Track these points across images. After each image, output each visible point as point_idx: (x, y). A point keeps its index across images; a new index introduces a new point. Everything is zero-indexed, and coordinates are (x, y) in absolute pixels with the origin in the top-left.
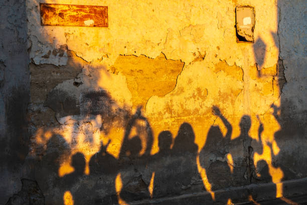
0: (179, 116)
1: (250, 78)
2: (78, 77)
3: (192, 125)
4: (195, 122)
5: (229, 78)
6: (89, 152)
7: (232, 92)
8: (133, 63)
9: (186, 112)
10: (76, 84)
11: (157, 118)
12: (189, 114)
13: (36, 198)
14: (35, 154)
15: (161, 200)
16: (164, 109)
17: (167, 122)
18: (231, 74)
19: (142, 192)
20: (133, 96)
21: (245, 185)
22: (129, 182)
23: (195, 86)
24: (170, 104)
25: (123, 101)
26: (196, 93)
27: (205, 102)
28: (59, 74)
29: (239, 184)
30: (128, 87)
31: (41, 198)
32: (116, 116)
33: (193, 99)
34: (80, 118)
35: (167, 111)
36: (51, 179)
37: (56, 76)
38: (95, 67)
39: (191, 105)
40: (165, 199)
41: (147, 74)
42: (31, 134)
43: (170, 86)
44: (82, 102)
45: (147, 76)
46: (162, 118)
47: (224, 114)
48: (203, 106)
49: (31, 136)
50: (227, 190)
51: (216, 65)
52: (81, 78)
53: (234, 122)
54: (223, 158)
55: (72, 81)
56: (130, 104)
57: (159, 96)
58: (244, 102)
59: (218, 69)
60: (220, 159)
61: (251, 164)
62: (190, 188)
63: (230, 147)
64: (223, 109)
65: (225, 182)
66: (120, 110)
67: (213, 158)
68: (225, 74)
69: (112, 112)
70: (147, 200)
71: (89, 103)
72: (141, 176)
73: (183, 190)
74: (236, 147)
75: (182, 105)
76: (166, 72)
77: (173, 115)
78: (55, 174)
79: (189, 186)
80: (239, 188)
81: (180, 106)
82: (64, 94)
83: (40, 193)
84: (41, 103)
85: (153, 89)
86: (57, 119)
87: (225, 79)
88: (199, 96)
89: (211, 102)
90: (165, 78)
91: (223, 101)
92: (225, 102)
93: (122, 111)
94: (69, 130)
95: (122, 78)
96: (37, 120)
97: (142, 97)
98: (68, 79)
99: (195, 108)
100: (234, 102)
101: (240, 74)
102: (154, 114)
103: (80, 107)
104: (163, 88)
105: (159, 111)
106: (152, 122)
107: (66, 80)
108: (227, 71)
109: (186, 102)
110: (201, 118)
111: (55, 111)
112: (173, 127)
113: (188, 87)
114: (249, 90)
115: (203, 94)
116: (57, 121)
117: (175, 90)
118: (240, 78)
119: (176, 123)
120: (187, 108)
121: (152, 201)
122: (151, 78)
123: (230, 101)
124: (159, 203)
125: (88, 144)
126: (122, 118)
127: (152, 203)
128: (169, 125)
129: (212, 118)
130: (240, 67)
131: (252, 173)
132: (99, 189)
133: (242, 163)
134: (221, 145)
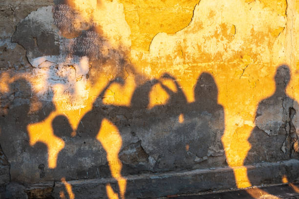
0: (194, 61)
1: (297, 12)
4: (216, 71)
5: (266, 12)
6: (70, 106)
7: (270, 31)
9: (205, 57)
11: (164, 63)
12: (209, 60)
15: (166, 175)
16: (175, 51)
17: (178, 69)
18: (269, 6)
19: (140, 163)
20: (132, 31)
21: (283, 159)
22: (124, 149)
23: (219, 21)
24: (183, 45)
25: (118, 39)
26: (219, 31)
27: (231, 44)
29: (273, 158)
30: (126, 20)
31: (5, 165)
32: (108, 58)
33: (214, 39)
34: (60, 59)
35: (178, 54)
36: (19, 141)
37: (29, 1)
39: (213, 48)
41: (152, 3)
43: (184, 21)
45: (152, 6)
46: (172, 64)
48: (228, 49)
50: (258, 165)
54: (253, 122)
56: (127, 43)
57: (168, 33)
58: (286, 46)
61: (292, 131)
63: (263, 108)
65: (255, 155)
66: (114, 51)
67: (240, 121)
68: (262, 5)
69: (103, 52)
70: (148, 175)
71: (72, 40)
72: (140, 142)
73: (196, 163)
74: (272, 107)
75: (199, 47)
77: (187, 60)
78: (25, 135)
79: (205, 158)
80: (274, 164)
81: (196, 47)
82: (39, 26)
83: (3, 159)
84: (8, 37)
85: (160, 23)
86: (29, 60)
87: (260, 13)
88: (223, 35)
89: (240, 44)
90: (177, 10)
91: (257, 43)
92: (259, 44)
93: (116, 52)
94: (45, 76)
95: (118, 6)
96: (2, 60)
97: (145, 34)
98: (44, 6)
99: (217, 52)
100: (273, 44)
101: (282, 7)
102: (161, 58)
103: (59, 45)
104: (174, 22)
105: (167, 54)
106: (157, 69)
107: (41, 6)
108: (263, 2)
109: (204, 43)
110: (225, 65)
111: (27, 49)
112: (186, 77)
113: (209, 22)
114: (294, 28)
115: (229, 32)
116: (29, 63)
117: (190, 25)
118: (282, 12)
119: (190, 71)
120: (207, 50)
121: (153, 175)
122: (158, 8)
123: (266, 43)
124: (163, 179)
125: (70, 95)
126: (117, 62)
127: (154, 179)
128: (180, 74)
129: (241, 66)
131: (293, 144)
132: (82, 157)
133: (279, 130)
134: (250, 104)
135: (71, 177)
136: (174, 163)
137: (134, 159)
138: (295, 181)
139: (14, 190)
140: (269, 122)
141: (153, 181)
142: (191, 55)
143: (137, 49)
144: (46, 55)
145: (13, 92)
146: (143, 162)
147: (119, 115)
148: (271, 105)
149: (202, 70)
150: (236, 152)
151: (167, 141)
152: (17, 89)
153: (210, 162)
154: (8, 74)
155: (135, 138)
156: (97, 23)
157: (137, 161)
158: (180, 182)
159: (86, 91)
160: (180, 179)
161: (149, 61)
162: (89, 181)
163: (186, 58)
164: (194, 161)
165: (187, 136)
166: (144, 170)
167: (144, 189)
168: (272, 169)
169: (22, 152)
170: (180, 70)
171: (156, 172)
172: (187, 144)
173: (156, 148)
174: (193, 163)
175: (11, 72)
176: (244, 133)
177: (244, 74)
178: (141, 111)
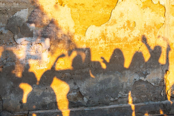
0: (111, 42)
1: (171, 15)
3: (121, 50)
4: (124, 48)
5: (153, 14)
6: (38, 67)
7: (155, 25)
9: (118, 40)
11: (94, 43)
12: (120, 41)
15: (94, 108)
16: (100, 36)
17: (102, 46)
18: (155, 11)
19: (79, 101)
20: (75, 24)
21: (161, 100)
23: (126, 19)
24: (104, 32)
25: (67, 28)
26: (126, 25)
27: (133, 32)
28: (18, 4)
29: (156, 99)
30: (72, 17)
32: (61, 39)
33: (123, 29)
34: (33, 39)
35: (102, 38)
36: (8, 87)
37: (16, 5)
39: (122, 34)
40: (97, 108)
41: (87, 8)
43: (105, 18)
45: (87, 9)
46: (98, 44)
47: (148, 43)
48: (131, 35)
50: (147, 103)
51: (143, 3)
54: (145, 78)
56: (72, 31)
57: (96, 26)
58: (164, 34)
59: (145, 6)
60: (142, 78)
62: (117, 100)
65: (145, 97)
66: (65, 35)
67: (137, 77)
68: (151, 10)
69: (58, 36)
72: (79, 88)
73: (111, 101)
74: (155, 69)
75: (114, 34)
76: (103, 6)
77: (107, 41)
78: (12, 83)
79: (116, 99)
80: (156, 103)
81: (112, 34)
82: (21, 20)
84: (3, 26)
85: (92, 20)
86: (15, 40)
87: (150, 15)
88: (128, 27)
89: (138, 33)
90: (102, 11)
91: (147, 32)
92: (149, 33)
94: (24, 49)
95: (67, 9)
97: (83, 26)
98: (25, 8)
99: (124, 37)
100: (157, 33)
101: (162, 11)
102: (92, 40)
103: (33, 31)
104: (100, 19)
105: (96, 38)
106: (89, 46)
107: (23, 9)
108: (152, 9)
109: (117, 31)
110: (129, 45)
111: (14, 34)
112: (106, 51)
113: (120, 19)
114: (169, 24)
115: (131, 25)
116: (15, 41)
117: (109, 21)
118: (162, 15)
119: (109, 48)
120: (118, 36)
121: (86, 108)
122: (91, 11)
123: (153, 32)
124: (92, 110)
125: (38, 61)
126: (66, 42)
127: (87, 110)
128: (103, 49)
129: (138, 45)
130: (163, 5)
132: (45, 97)
133: (160, 83)
134: (143, 67)
135: (38, 108)
136: (99, 101)
137: (75, 98)
138: (169, 113)
140: (154, 78)
141: (86, 112)
142: (110, 39)
143: (78, 34)
144: (25, 37)
145: (6, 58)
146: (80, 100)
147: (67, 73)
148: (155, 68)
149: (115, 47)
150: (134, 95)
151: (94, 88)
152: (8, 56)
153: (119, 101)
154: (3, 48)
155: (76, 86)
156: (55, 19)
158: (101, 112)
159: (48, 58)
160: (102, 111)
161: (85, 41)
162: (49, 111)
164: (110, 100)
165: (106, 85)
166: (81, 105)
168: (155, 105)
169: (10, 93)
171: (88, 106)
172: (106, 90)
173: (88, 92)
174: (109, 101)
175: (5, 46)
176: (140, 84)
177: (140, 50)
178: (79, 70)
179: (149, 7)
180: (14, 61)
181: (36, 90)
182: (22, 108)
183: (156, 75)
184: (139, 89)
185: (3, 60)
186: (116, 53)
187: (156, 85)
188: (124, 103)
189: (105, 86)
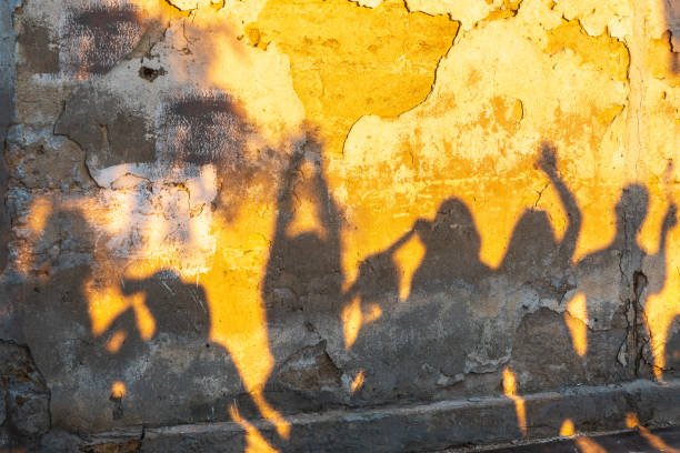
0: (438, 176)
1: (650, 74)
2: (153, 53)
3: (473, 202)
4: (483, 195)
5: (587, 73)
6: (177, 268)
7: (594, 111)
8: (312, 20)
9: (460, 166)
10: (148, 73)
11: (375, 180)
12: (468, 173)
13: (26, 393)
14: (25, 269)
15: (378, 414)
16: (397, 155)
17: (403, 191)
18: (593, 61)
19: (323, 389)
20: (307, 112)
22: (290, 359)
23: (488, 91)
24: (413, 140)
25: (278, 128)
26: (489, 113)
27: (513, 139)
29: (601, 376)
30: (295, 89)
31: (39, 393)
32: (257, 169)
33: (479, 128)
34: (156, 171)
35: (404, 161)
36: (68, 343)
38: (202, 25)
39: (475, 147)
40: (390, 411)
41: (350, 53)
42: (15, 212)
43: (415, 91)
44: (162, 126)
45: (350, 59)
46: (390, 182)
47: (569, 175)
48: (508, 151)
49: (17, 217)
50: (569, 392)
51: (551, 32)
52: (162, 58)
53: (596, 199)
54: (560, 303)
55: (136, 64)
56: (297, 136)
57: (383, 117)
58: (627, 143)
59: (557, 45)
60: (550, 303)
62: (461, 381)
63: (580, 273)
64: (565, 163)
65: (562, 372)
66: (270, 153)
67: (531, 299)
68: (578, 59)
69: (247, 157)
70: (339, 413)
71: (182, 131)
72: (323, 344)
73: (441, 388)
74: (597, 271)
75: (448, 147)
76: (405, 47)
77: (422, 173)
78: (82, 329)
79: (459, 377)
80: (602, 389)
81: (441, 147)
82: (112, 100)
83: (36, 379)
84: (46, 125)
85: (367, 95)
86: (91, 171)
87: (574, 75)
88: (498, 121)
89: (533, 140)
90: (402, 65)
91: (567, 137)
92: (571, 140)
93: (275, 156)
94: (124, 205)
95: (278, 60)
96: (34, 173)
97: (335, 118)
99: (484, 155)
100: (600, 141)
101: (619, 61)
102: (367, 168)
103: (155, 140)
104: (397, 95)
105: (381, 161)
106: (359, 192)
108: (581, 53)
109: (458, 137)
110: (500, 183)
111: (87, 150)
112: (419, 208)
113: (468, 94)
114: (644, 107)
115: (509, 114)
116: (92, 178)
117: (429, 100)
118: (620, 74)
119: (429, 196)
120: (462, 153)
121: (351, 414)
122: (362, 64)
123: (586, 139)
124: (371, 421)
125: (177, 246)
126: (275, 176)
127: (353, 422)
128: (408, 202)
129: (533, 186)
130: (621, 40)
131: (642, 347)
132: (202, 375)
133: (614, 319)
134: (554, 264)
135: (179, 417)
136: (395, 389)
137: (312, 378)
138: (647, 425)
139: (58, 446)
140: (594, 302)
141: (351, 426)
142: (432, 163)
144: (127, 162)
145: (57, 239)
146: (330, 386)
147: (279, 287)
148: (597, 266)
150: (522, 365)
151: (380, 342)
152: (66, 233)
153: (468, 386)
154: (48, 202)
155: (314, 335)
156: (235, 94)
157: (317, 384)
158: (406, 428)
159: (210, 237)
160: (407, 422)
161: (343, 174)
162: (216, 426)
163: (421, 170)
164: (436, 384)
165: (421, 331)
166: (331, 403)
167: (331, 442)
168: (598, 400)
169: (75, 366)
170: (407, 193)
171: (356, 407)
172: (422, 348)
173: (356, 356)
174: (434, 387)
175: (53, 196)
176: (542, 325)
177: (540, 202)
178: (326, 277)
179: (573, 47)
180: (89, 249)
181: (170, 353)
182: (119, 418)
183: (599, 291)
184: (539, 343)
185: (47, 245)
186: (457, 216)
187: (600, 327)
188: (487, 394)
189: (419, 334)
